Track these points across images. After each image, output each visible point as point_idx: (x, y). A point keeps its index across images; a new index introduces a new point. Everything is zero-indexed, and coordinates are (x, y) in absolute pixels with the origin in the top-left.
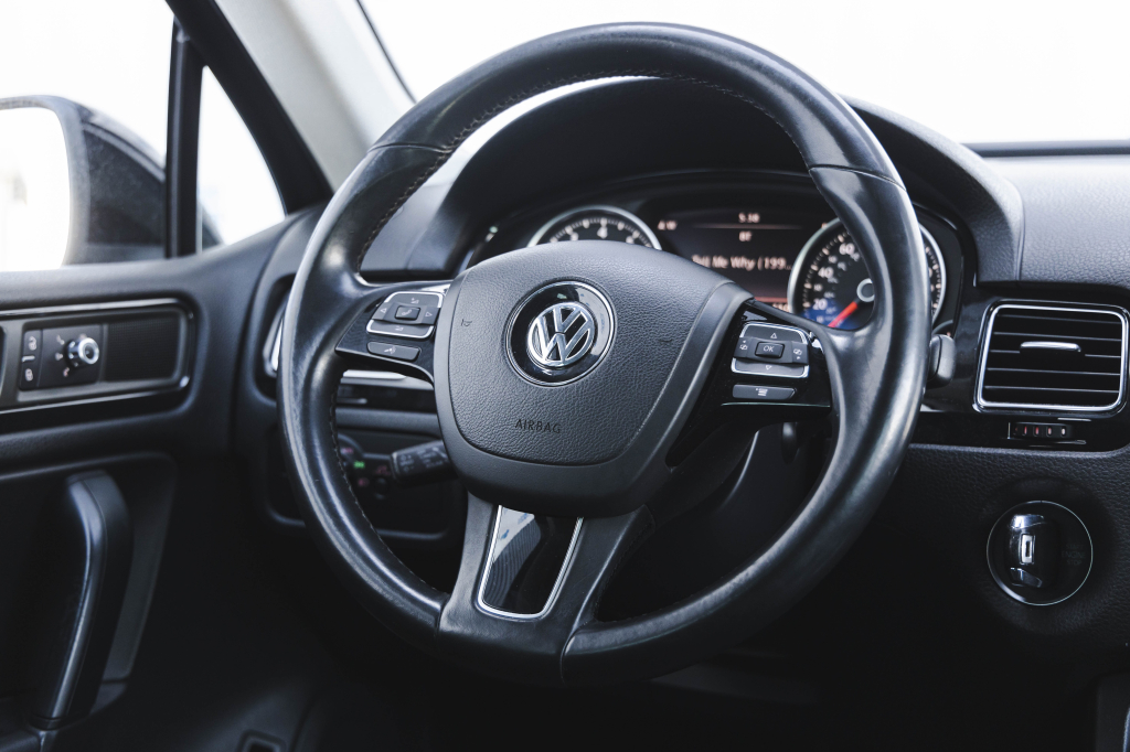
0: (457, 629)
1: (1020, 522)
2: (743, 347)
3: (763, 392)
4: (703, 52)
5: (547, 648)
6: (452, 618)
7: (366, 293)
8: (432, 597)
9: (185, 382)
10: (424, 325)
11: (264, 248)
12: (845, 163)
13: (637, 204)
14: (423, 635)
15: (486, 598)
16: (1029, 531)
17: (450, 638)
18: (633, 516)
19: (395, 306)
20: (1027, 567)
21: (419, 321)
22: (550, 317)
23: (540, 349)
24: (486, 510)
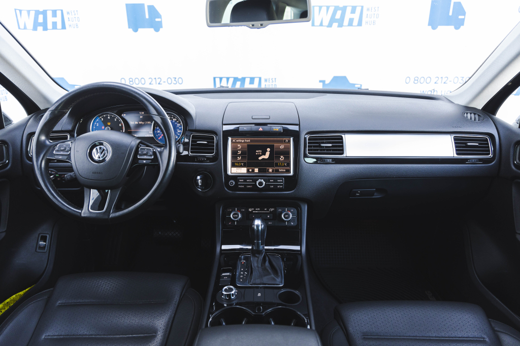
0: (86, 215)
1: (199, 177)
2: (140, 152)
3: (145, 162)
4: (124, 89)
5: (106, 217)
6: (84, 213)
7: (52, 144)
8: (79, 210)
9: (7, 161)
10: (68, 151)
11: (24, 125)
12: (157, 114)
13: (116, 111)
14: (78, 218)
15: (91, 209)
16: (200, 179)
17: (85, 218)
18: (121, 188)
19: (60, 147)
20: (200, 186)
21: (66, 150)
22: (97, 149)
23: (96, 156)
24: (88, 190)
